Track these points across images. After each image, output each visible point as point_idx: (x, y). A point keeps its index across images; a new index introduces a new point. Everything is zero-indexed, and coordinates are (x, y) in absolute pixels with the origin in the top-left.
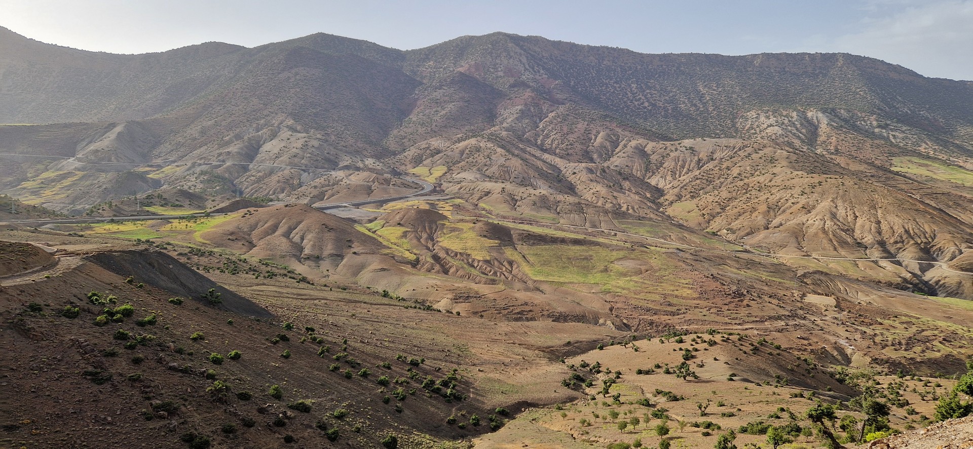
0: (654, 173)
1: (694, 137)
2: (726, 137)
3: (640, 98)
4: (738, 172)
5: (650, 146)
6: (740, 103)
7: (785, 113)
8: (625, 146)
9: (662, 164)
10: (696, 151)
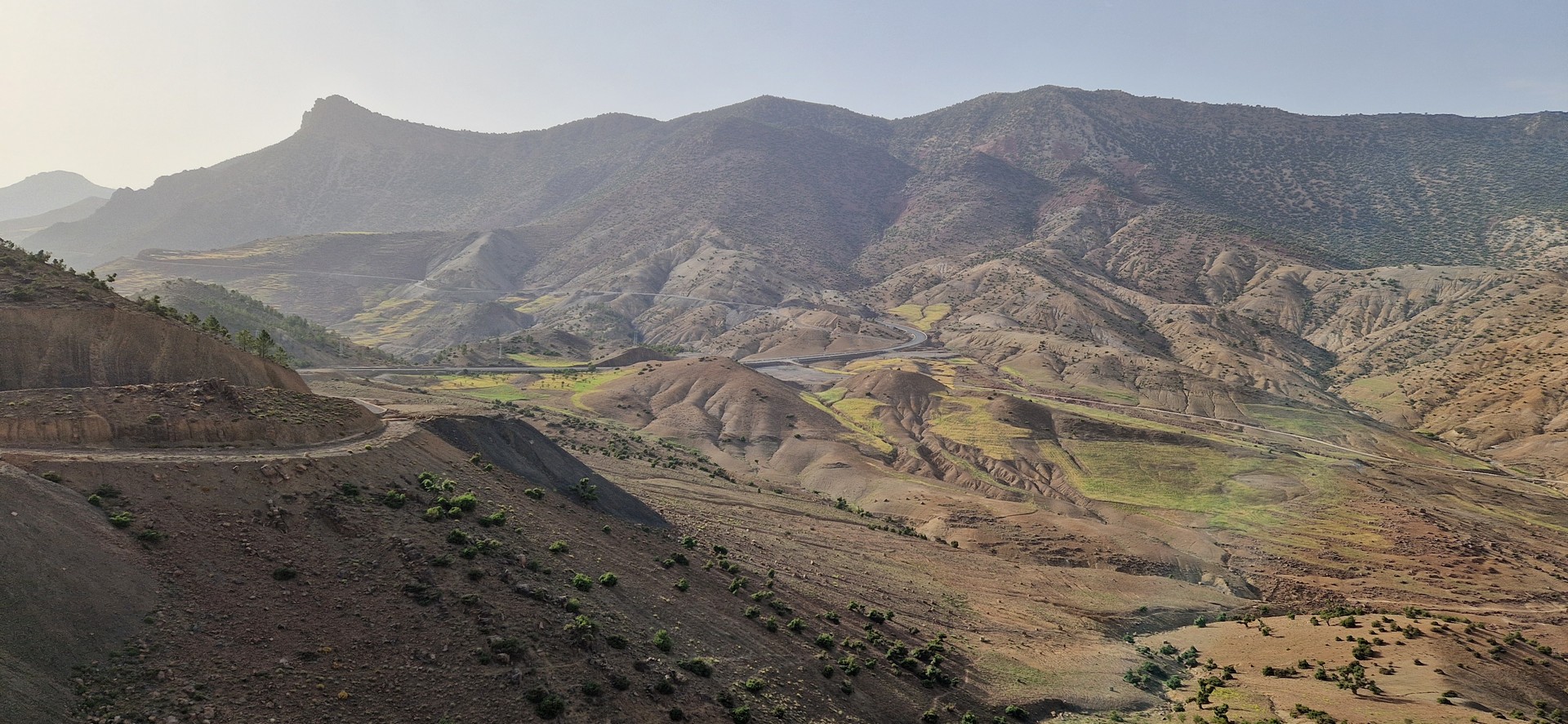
0: (1319, 325)
1: (1398, 263)
2: (1464, 263)
3: (1299, 193)
4: (1485, 326)
5: (1312, 278)
6: (1495, 203)
8: (1266, 276)
9: (1334, 309)
10: (1402, 288)
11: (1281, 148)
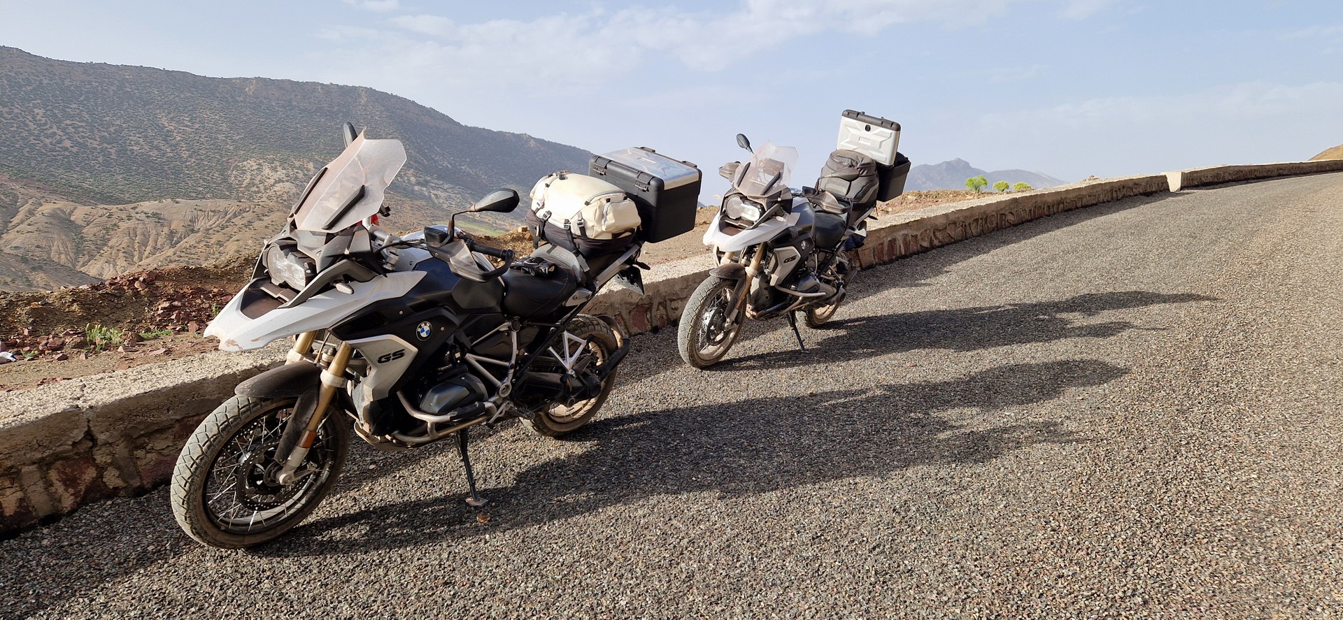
6: (231, 148)
7: (297, 164)
8: (31, 213)
9: (105, 241)
10: (164, 219)
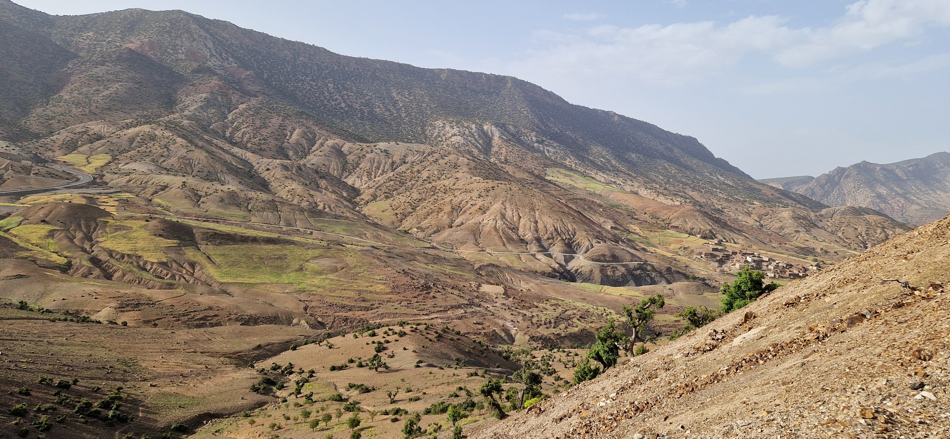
0: (350, 173)
1: (388, 141)
2: (417, 142)
3: (337, 99)
4: (427, 175)
5: (346, 147)
6: (429, 112)
7: (466, 124)
8: (322, 145)
9: (358, 164)
10: (390, 154)
11: (327, 71)
